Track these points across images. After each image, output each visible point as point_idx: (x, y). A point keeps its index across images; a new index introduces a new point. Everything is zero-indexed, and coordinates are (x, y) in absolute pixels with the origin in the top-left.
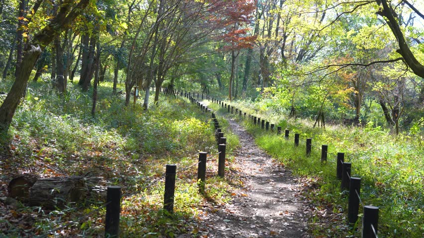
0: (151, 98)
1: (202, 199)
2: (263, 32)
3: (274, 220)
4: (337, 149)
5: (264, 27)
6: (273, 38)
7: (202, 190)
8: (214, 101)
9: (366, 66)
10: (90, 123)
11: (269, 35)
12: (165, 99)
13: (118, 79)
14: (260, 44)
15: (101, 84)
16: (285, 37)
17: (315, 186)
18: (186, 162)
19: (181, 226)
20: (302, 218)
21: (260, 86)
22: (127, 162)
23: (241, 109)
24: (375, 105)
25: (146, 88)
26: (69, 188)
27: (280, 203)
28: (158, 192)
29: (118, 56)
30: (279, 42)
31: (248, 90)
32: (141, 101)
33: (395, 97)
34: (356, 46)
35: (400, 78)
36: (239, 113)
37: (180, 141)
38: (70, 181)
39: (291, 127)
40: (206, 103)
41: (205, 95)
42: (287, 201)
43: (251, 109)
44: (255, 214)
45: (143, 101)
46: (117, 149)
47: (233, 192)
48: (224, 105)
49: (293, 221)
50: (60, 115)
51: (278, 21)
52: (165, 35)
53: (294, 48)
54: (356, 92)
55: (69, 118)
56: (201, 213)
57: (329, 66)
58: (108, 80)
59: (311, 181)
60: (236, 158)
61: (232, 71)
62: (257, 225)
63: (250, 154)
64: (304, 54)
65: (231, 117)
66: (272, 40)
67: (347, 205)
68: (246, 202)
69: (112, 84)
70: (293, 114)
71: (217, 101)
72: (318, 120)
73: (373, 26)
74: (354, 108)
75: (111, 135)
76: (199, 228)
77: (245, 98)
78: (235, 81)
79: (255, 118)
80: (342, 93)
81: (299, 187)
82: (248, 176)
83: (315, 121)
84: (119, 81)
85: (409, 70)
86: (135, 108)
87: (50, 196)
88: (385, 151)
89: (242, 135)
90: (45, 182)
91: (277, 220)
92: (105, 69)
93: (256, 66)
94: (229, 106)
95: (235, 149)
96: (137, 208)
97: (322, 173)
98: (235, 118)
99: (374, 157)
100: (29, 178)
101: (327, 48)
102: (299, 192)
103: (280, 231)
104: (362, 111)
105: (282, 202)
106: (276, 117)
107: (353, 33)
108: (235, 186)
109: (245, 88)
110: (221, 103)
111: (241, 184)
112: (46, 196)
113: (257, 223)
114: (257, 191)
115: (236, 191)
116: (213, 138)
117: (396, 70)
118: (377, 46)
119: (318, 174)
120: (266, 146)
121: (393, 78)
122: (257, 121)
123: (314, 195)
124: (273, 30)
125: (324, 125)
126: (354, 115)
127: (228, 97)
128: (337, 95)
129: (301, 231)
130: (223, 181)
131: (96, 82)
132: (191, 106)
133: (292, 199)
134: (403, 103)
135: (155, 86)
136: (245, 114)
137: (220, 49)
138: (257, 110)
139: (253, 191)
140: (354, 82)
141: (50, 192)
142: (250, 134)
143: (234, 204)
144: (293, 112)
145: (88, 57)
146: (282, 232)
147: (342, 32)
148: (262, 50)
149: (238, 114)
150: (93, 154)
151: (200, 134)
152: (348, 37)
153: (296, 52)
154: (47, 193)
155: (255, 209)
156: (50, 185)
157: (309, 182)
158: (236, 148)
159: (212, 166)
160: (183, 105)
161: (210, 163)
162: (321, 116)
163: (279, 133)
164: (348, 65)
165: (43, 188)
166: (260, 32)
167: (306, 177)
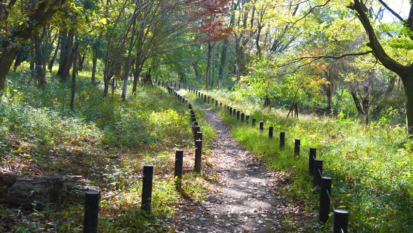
0: (130, 87)
1: (179, 196)
2: (239, 22)
3: (249, 217)
4: (309, 142)
5: (239, 18)
6: (248, 28)
7: (178, 187)
8: (191, 91)
9: (338, 58)
10: (69, 115)
11: (245, 25)
12: (143, 90)
13: (97, 68)
14: (236, 35)
15: (80, 74)
16: (260, 28)
17: (288, 181)
18: (163, 156)
19: (158, 226)
20: (275, 215)
21: (236, 75)
22: (106, 157)
23: (217, 99)
24: (346, 94)
25: (125, 78)
26: (48, 189)
27: (255, 200)
28: (135, 190)
29: (96, 47)
30: (254, 33)
31: (224, 79)
32: (119, 92)
33: (366, 87)
34: (328, 37)
35: (370, 70)
36: (215, 102)
37: (158, 133)
38: (49, 182)
39: (266, 118)
40: (182, 92)
41: (182, 85)
42: (261, 197)
43: (227, 99)
44: (231, 211)
45: (122, 91)
46: (96, 144)
47: (209, 188)
48: (201, 94)
49: (266, 219)
50: (39, 107)
51: (253, 12)
52: (143, 27)
53: (268, 38)
54: (327, 82)
55: (47, 110)
56: (178, 211)
57: (302, 58)
58: (87, 69)
59: (285, 176)
60: (212, 151)
61: (209, 61)
62: (232, 223)
63: (225, 146)
64: (279, 44)
65: (207, 107)
66: (247, 31)
67: (319, 202)
68: (222, 198)
69: (91, 73)
70: (268, 104)
71: (194, 90)
72: (291, 110)
73: (344, 19)
74: (326, 98)
75: (90, 128)
76: (175, 228)
77: (221, 88)
78: (211, 71)
79: (231, 108)
80: (314, 84)
81: (273, 182)
82: (223, 171)
83: (289, 111)
84: (97, 70)
85: (379, 62)
86: (113, 99)
87: (30, 197)
88: (355, 143)
89: (218, 126)
90: (24, 183)
91: (251, 218)
92: (84, 58)
93: (231, 56)
94: (205, 96)
95: (211, 142)
96: (115, 206)
97: (295, 168)
98: (211, 108)
99: (345, 150)
100: (8, 179)
101: (300, 39)
102: (273, 187)
103: (254, 229)
104: (334, 99)
105: (257, 198)
106: (251, 107)
107: (326, 25)
108: (210, 181)
109: (221, 78)
110: (198, 93)
111: (217, 179)
112: (26, 197)
113: (232, 221)
114: (232, 186)
115: (212, 187)
116: (190, 131)
117: (366, 62)
118: (349, 38)
119: (291, 168)
120: (241, 138)
121: (363, 70)
122: (233, 112)
123: (287, 190)
124: (248, 20)
125: (297, 115)
126: (326, 104)
127: (204, 87)
128: (310, 86)
129: (275, 229)
130: (199, 177)
131: (75, 72)
132: (168, 95)
133: (266, 195)
134: (373, 93)
135: (133, 75)
136: (221, 104)
137: (196, 38)
138: (232, 100)
139: (228, 186)
140: (326, 73)
141: (30, 193)
142: (226, 125)
143: (210, 201)
144: (268, 102)
145: (67, 48)
146: (256, 230)
147: (315, 24)
148: (238, 41)
149: (214, 105)
150: (72, 148)
151: (178, 126)
152: (320, 30)
153: (270, 42)
154: (26, 194)
155: (230, 206)
156: (30, 186)
157: (282, 177)
158: (213, 141)
159: (189, 161)
160: (161, 95)
161: (187, 157)
162: (294, 106)
163: (254, 125)
164: (321, 57)
165: (22, 188)
166: (236, 22)
167: (280, 171)
